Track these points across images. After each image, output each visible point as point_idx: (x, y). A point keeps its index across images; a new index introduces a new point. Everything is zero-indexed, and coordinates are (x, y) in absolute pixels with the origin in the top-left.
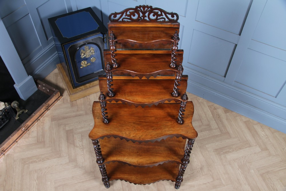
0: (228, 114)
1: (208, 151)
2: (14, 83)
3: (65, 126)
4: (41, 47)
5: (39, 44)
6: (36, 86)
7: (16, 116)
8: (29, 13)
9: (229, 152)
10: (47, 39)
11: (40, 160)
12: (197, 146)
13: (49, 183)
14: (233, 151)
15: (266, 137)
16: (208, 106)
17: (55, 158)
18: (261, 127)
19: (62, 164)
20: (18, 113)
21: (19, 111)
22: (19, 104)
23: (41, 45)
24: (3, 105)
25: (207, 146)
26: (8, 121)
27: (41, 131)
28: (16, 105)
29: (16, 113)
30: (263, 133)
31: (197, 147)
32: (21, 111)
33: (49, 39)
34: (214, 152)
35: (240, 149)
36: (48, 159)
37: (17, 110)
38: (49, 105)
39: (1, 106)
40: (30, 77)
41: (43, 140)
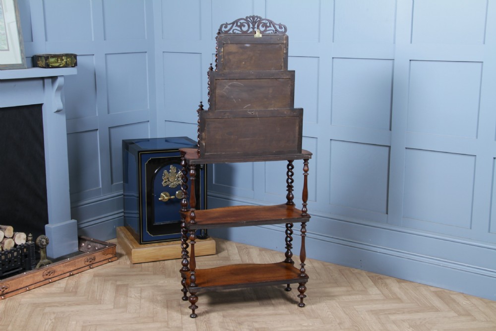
0: (403, 284)
2: (47, 223)
3: (116, 281)
4: (100, 188)
5: (98, 185)
7: (36, 264)
8: (97, 130)
9: (394, 313)
10: (112, 183)
11: (65, 305)
12: (338, 306)
13: (74, 323)
14: (404, 313)
15: (472, 305)
16: (369, 277)
17: (90, 304)
18: (465, 297)
19: (100, 310)
20: (41, 261)
21: (44, 259)
23: (101, 187)
26: (22, 269)
29: (37, 262)
30: (468, 302)
32: (47, 261)
33: (114, 184)
34: (366, 312)
35: (418, 312)
36: (78, 305)
37: (43, 253)
38: (94, 259)
39: (21, 239)
40: (74, 221)
41: (74, 290)
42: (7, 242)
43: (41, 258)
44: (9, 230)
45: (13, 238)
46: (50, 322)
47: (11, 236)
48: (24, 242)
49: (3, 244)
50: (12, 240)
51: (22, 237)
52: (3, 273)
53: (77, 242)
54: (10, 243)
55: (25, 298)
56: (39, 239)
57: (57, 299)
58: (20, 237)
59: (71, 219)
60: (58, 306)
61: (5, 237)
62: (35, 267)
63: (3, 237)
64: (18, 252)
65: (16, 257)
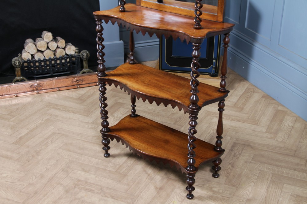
1: (282, 191)
3: (120, 99)
6: (123, 58)
11: (65, 110)
13: (53, 127)
17: (81, 115)
19: (81, 121)
20: (83, 69)
21: (86, 68)
22: (89, 56)
24: (74, 51)
25: (285, 185)
26: (69, 72)
27: (91, 93)
28: (85, 54)
29: (82, 70)
31: (268, 179)
32: (88, 70)
34: (291, 195)
36: (73, 112)
37: (85, 64)
39: (71, 50)
40: (122, 42)
41: (85, 99)
42: (59, 51)
43: (84, 67)
44: (61, 42)
45: (64, 49)
46: (40, 122)
47: (63, 47)
48: (73, 53)
49: (56, 52)
50: (63, 50)
51: (72, 49)
52: (54, 73)
53: (124, 58)
54: (61, 52)
55: (49, 97)
56: (82, 52)
57: (67, 104)
58: (70, 49)
59: (120, 40)
60: (60, 110)
61: (58, 47)
62: (79, 73)
63: (56, 46)
64: (66, 60)
65: (58, 64)
